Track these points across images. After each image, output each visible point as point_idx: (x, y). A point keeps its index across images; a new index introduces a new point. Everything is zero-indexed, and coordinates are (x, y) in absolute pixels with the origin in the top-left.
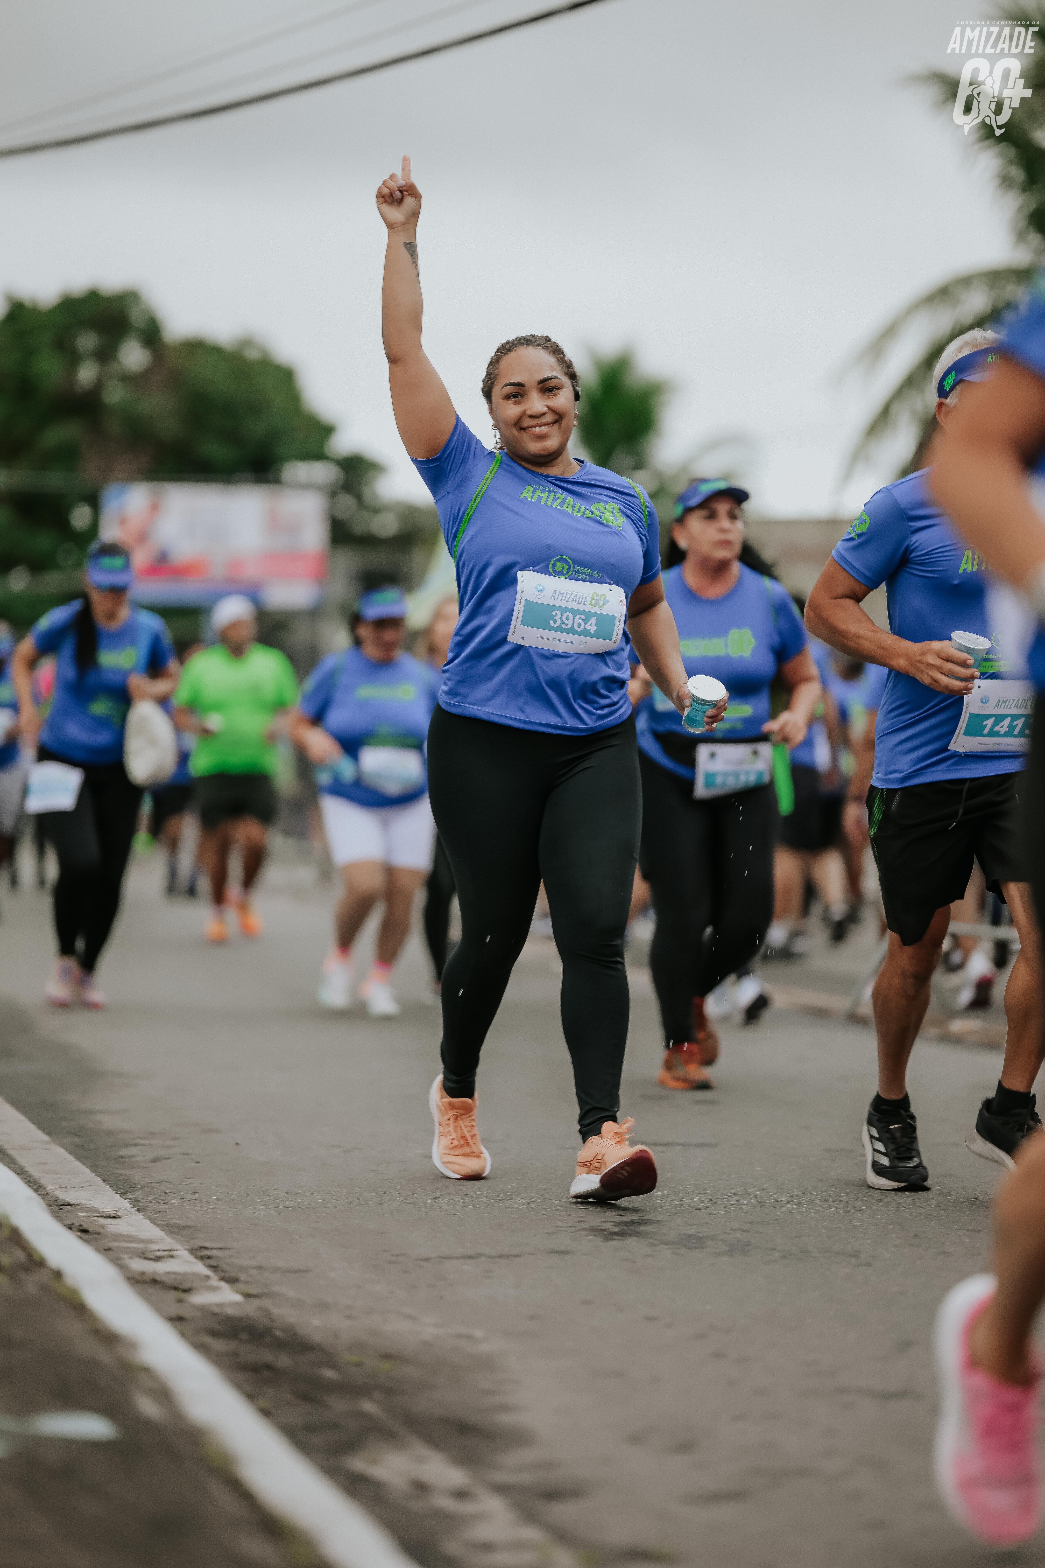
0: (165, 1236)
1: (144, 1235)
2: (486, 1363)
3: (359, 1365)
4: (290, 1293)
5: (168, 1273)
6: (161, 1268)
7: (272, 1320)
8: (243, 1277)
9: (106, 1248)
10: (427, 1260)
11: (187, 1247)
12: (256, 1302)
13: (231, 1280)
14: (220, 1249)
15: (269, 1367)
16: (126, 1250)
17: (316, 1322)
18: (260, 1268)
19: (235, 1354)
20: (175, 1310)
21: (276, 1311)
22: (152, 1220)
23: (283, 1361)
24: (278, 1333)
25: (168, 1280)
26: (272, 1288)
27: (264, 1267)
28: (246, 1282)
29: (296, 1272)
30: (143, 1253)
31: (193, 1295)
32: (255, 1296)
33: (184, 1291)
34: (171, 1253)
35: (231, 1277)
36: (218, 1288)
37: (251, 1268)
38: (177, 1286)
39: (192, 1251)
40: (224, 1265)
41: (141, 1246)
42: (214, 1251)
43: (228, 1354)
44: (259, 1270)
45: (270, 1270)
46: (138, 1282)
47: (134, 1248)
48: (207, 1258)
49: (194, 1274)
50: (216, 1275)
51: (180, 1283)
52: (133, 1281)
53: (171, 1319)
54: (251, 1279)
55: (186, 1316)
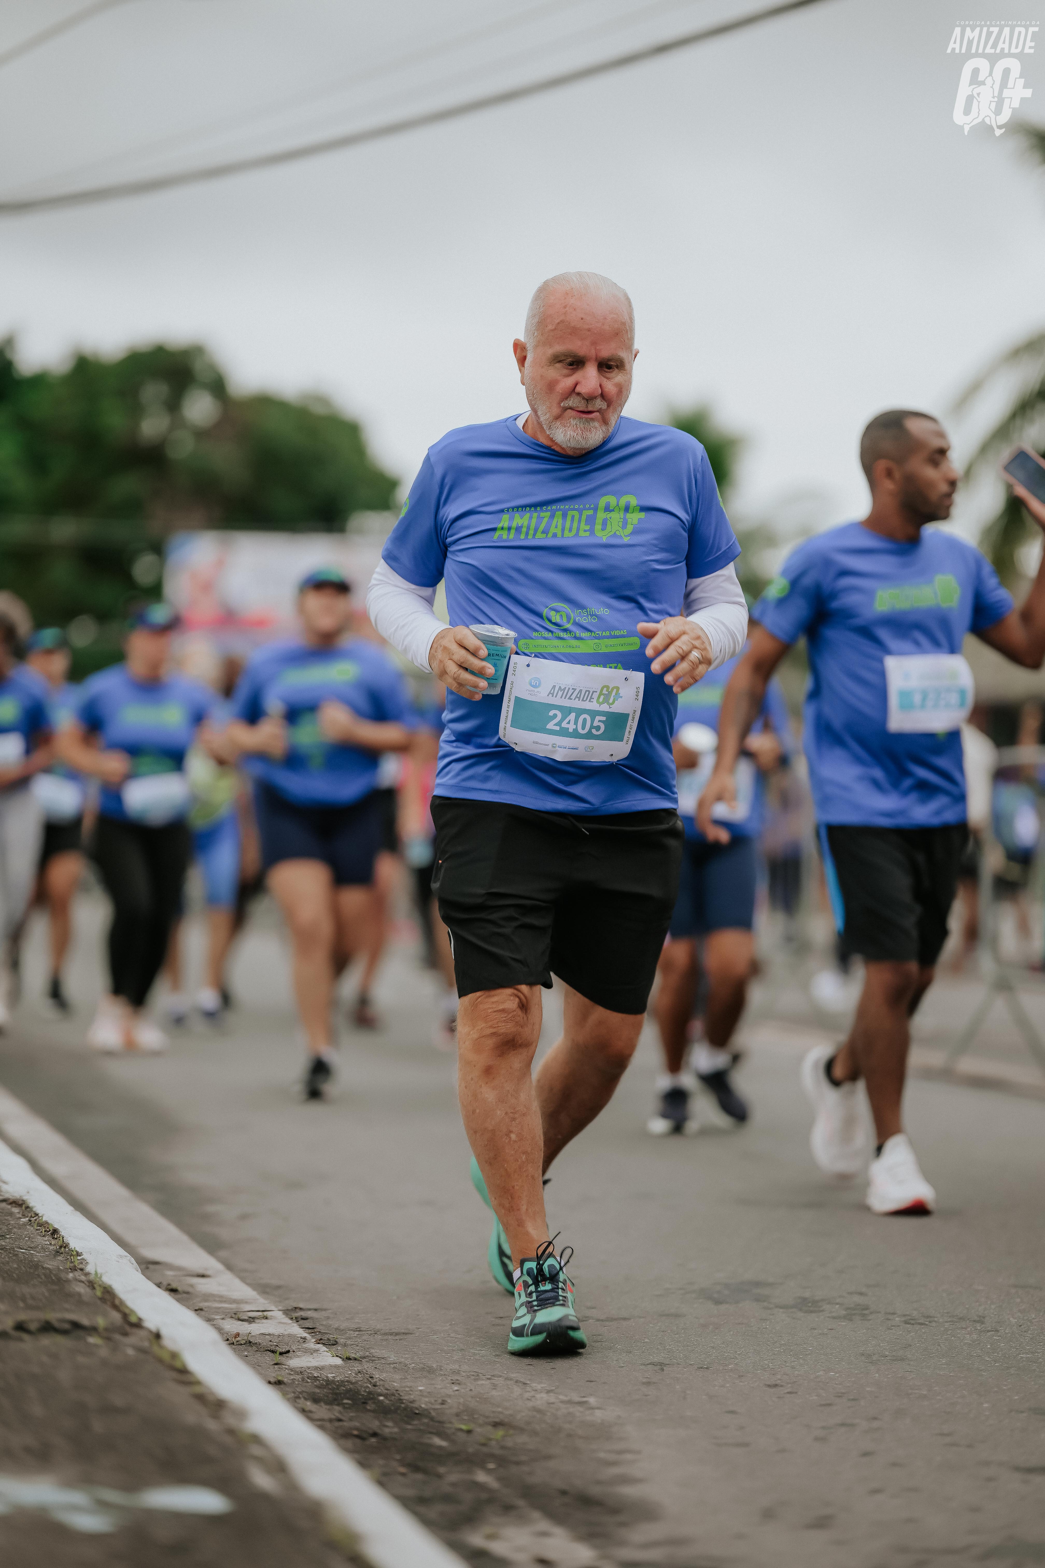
0: (258, 1297)
1: (236, 1295)
2: (603, 1432)
3: (469, 1432)
4: (393, 1358)
5: (263, 1334)
6: (256, 1329)
7: (375, 1385)
8: (342, 1341)
9: (197, 1308)
11: (280, 1308)
12: (357, 1366)
13: (331, 1344)
14: (316, 1310)
15: (375, 1435)
16: (217, 1311)
17: (421, 1388)
18: (358, 1330)
19: (340, 1420)
20: (273, 1375)
21: (377, 1376)
22: (243, 1280)
23: (390, 1428)
24: (381, 1398)
25: (264, 1342)
26: (373, 1351)
27: (362, 1329)
28: (345, 1345)
29: (397, 1334)
30: (235, 1314)
31: (291, 1358)
32: (355, 1359)
33: (281, 1354)
34: (265, 1313)
35: (329, 1339)
36: (317, 1351)
37: (349, 1330)
38: (273, 1348)
39: (287, 1312)
40: (321, 1327)
41: (233, 1306)
42: (309, 1312)
43: (331, 1420)
44: (358, 1333)
45: (369, 1332)
46: (233, 1344)
47: (226, 1308)
48: (303, 1319)
49: (289, 1335)
50: (312, 1336)
51: (277, 1346)
52: (228, 1342)
53: (270, 1383)
54: (349, 1342)
55: (285, 1380)
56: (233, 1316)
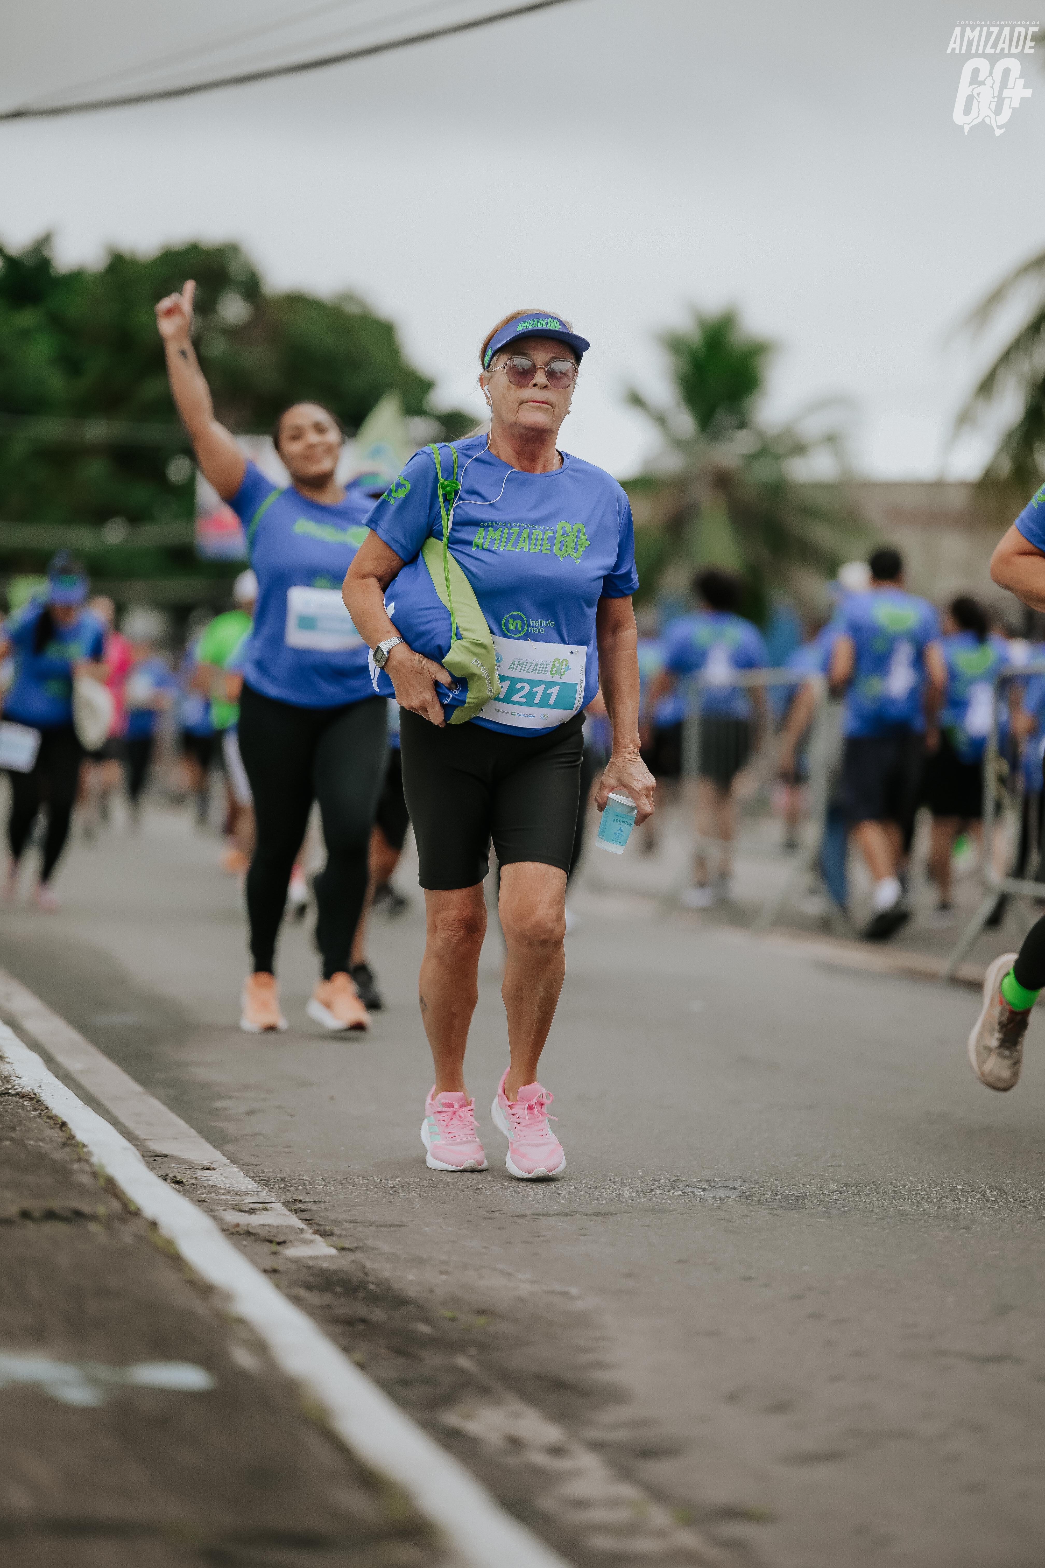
0: (260, 1189)
1: (238, 1187)
2: (582, 1320)
3: (453, 1320)
4: (385, 1248)
5: (263, 1225)
6: (255, 1221)
7: (366, 1274)
8: (337, 1231)
9: (200, 1200)
10: (522, 1216)
11: (281, 1200)
12: (350, 1256)
13: (326, 1234)
14: (314, 1202)
15: (363, 1321)
16: (220, 1202)
17: (411, 1277)
18: (354, 1222)
19: (330, 1307)
20: (269, 1263)
21: (369, 1265)
22: (246, 1173)
23: (378, 1315)
24: (372, 1287)
25: (263, 1233)
26: (367, 1242)
27: (358, 1221)
28: (340, 1236)
29: (391, 1226)
30: (237, 1205)
31: (287, 1248)
32: (349, 1250)
33: (279, 1244)
34: (265, 1205)
35: (325, 1231)
36: (312, 1241)
37: (346, 1222)
38: (271, 1238)
39: (286, 1204)
40: (318, 1219)
41: (235, 1198)
42: (308, 1205)
43: (322, 1307)
44: (353, 1224)
45: (364, 1224)
46: (232, 1234)
47: (228, 1200)
48: (301, 1211)
49: (288, 1227)
50: (310, 1228)
51: (275, 1236)
52: (227, 1232)
53: (265, 1271)
54: (344, 1233)
55: (281, 1268)
56: (235, 1207)
